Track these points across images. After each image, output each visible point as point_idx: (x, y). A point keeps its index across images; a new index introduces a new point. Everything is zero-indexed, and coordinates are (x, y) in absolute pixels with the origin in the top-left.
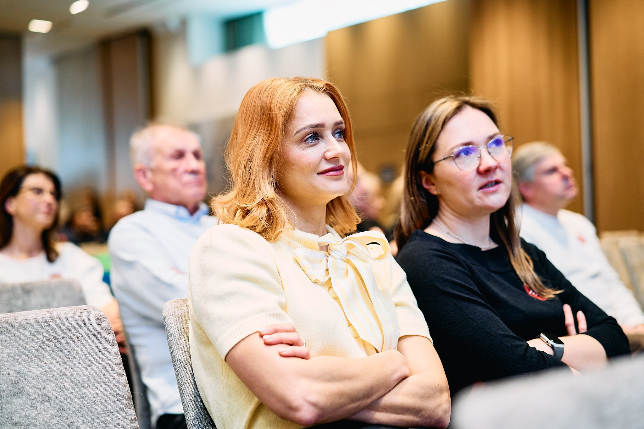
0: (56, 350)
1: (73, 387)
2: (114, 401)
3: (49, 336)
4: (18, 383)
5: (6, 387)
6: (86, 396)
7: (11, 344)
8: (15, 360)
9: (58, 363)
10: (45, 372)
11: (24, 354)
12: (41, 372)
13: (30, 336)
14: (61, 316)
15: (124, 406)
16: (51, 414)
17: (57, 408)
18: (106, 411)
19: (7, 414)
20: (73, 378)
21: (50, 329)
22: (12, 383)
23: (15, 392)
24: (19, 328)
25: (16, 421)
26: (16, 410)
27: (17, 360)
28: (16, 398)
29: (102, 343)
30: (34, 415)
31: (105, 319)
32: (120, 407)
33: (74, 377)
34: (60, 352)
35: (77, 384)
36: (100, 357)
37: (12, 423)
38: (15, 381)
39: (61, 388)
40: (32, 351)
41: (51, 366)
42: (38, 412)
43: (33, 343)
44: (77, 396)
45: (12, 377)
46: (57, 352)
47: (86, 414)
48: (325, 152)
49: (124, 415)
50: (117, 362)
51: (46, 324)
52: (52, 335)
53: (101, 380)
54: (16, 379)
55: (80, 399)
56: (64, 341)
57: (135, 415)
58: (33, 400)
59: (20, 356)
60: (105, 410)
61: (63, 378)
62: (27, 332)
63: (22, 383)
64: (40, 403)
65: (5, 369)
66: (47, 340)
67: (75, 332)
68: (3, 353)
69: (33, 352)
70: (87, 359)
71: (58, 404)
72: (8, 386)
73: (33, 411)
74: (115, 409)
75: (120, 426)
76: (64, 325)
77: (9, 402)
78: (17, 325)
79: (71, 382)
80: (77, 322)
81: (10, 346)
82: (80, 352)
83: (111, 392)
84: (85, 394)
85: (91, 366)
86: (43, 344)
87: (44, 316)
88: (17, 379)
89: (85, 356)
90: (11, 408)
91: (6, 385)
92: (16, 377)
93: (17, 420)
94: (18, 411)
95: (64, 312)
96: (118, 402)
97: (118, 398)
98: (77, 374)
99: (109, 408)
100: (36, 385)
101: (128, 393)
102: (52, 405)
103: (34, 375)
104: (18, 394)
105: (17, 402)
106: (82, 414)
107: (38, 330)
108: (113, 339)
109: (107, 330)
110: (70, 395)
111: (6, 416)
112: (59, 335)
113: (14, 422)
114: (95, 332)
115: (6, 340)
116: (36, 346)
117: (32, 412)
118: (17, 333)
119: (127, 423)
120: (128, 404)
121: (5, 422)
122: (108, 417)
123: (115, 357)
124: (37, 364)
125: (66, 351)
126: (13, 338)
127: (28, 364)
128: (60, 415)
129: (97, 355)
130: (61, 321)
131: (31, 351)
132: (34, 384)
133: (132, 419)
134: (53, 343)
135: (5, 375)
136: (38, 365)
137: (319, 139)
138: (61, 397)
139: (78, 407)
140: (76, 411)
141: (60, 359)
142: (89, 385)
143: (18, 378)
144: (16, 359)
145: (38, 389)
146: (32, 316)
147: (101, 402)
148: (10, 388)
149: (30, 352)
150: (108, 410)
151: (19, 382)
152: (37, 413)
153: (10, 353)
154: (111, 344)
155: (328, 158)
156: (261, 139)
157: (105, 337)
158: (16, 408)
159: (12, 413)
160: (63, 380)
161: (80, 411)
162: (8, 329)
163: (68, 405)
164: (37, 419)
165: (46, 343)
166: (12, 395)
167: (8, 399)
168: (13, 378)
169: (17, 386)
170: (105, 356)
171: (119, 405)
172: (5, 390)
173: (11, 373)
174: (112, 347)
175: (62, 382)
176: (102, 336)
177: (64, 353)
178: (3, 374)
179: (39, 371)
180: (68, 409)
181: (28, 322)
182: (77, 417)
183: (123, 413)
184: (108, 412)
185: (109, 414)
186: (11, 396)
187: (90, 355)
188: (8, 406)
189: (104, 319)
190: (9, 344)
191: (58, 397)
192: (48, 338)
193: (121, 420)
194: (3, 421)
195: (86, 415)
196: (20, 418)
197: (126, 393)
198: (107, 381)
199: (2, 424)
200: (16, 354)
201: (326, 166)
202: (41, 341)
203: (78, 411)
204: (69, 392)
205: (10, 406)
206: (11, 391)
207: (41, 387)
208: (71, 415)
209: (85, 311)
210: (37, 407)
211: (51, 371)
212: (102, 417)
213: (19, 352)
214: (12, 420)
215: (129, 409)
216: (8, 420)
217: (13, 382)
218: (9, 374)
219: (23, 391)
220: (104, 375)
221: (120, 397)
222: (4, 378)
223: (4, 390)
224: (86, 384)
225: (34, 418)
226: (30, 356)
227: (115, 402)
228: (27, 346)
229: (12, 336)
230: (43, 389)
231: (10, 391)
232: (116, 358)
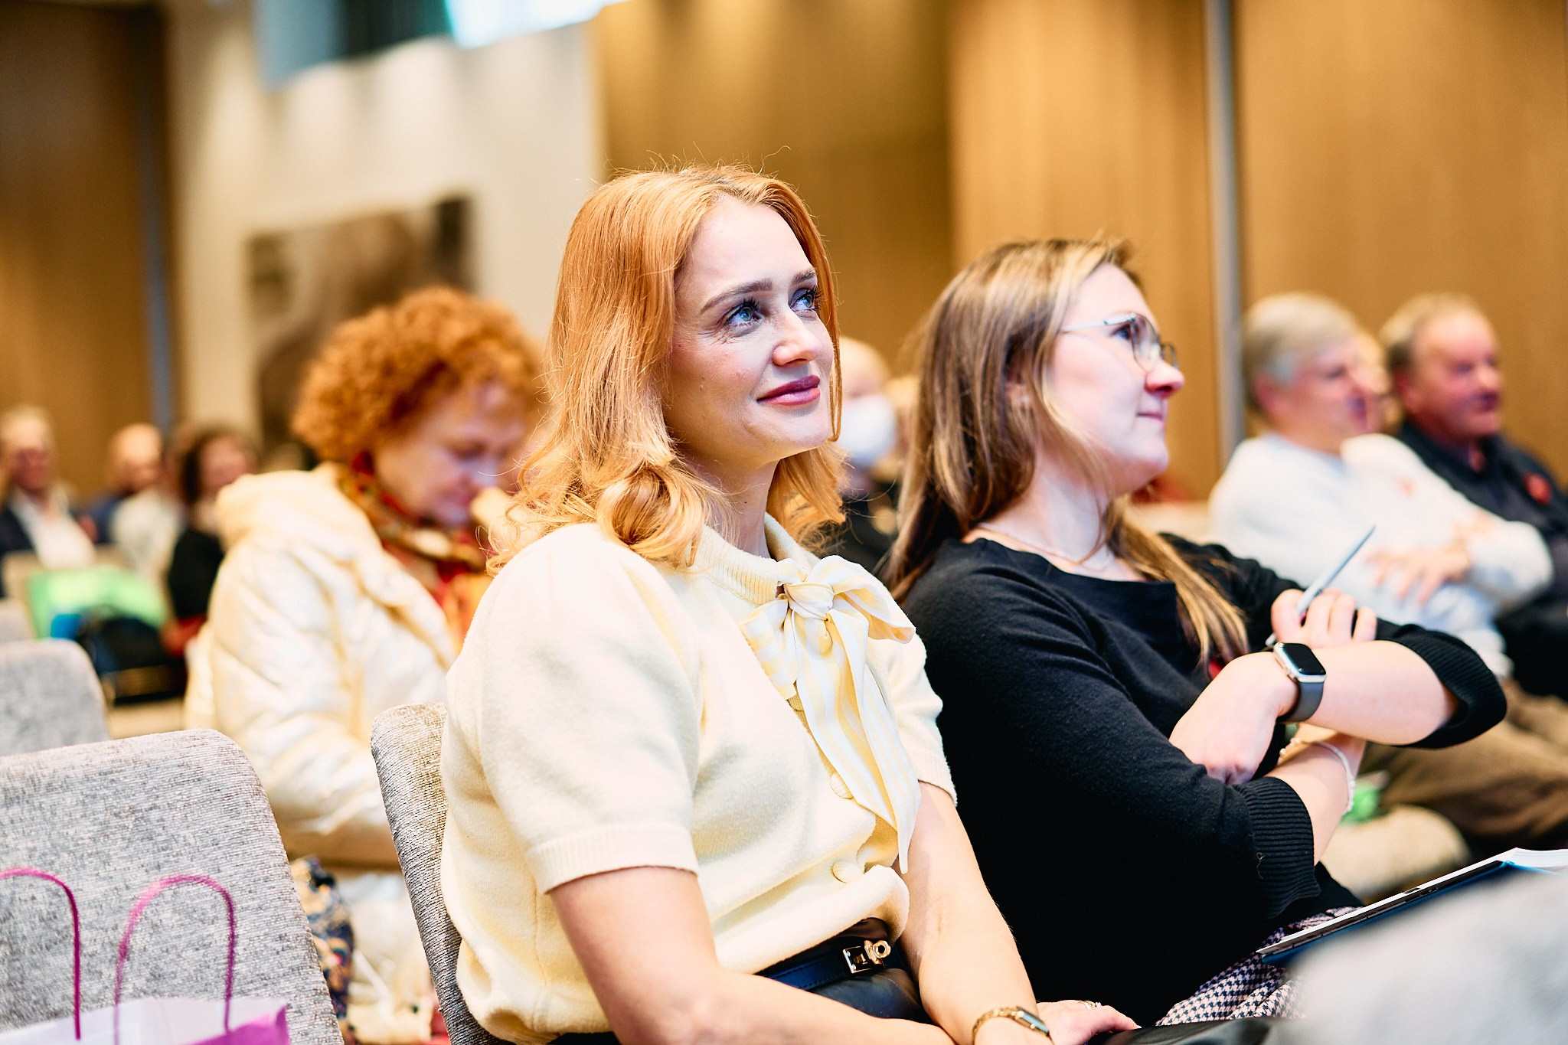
0: (137, 837)
1: (180, 923)
2: (275, 952)
3: (119, 806)
4: (55, 917)
5: (29, 929)
6: (211, 943)
7: (34, 828)
8: (45, 864)
9: (144, 868)
10: (116, 891)
11: (65, 849)
12: (106, 890)
13: (76, 808)
14: (145, 757)
15: (298, 962)
16: (135, 988)
17: (146, 973)
18: (258, 975)
19: (36, 991)
20: (179, 901)
21: (119, 788)
22: (42, 920)
23: (50, 940)
24: (50, 788)
25: (56, 1008)
26: (55, 981)
27: (50, 864)
28: (54, 955)
29: (241, 816)
30: (95, 992)
31: (244, 761)
32: (290, 965)
33: (182, 900)
34: (146, 842)
35: (189, 916)
36: (239, 850)
37: (47, 1013)
38: (48, 913)
39: (155, 926)
40: (84, 841)
41: (127, 876)
42: (105, 985)
43: (86, 822)
44: (190, 944)
45: (41, 904)
46: (138, 841)
47: (213, 983)
48: (775, 348)
49: (300, 983)
50: (278, 861)
51: (110, 777)
52: (126, 803)
53: (243, 905)
54: (49, 910)
55: (197, 949)
56: (154, 815)
57: (323, 982)
58: (90, 956)
59: (55, 855)
60: (257, 972)
61: (156, 902)
62: (69, 799)
63: (65, 919)
64: (107, 964)
65: (24, 886)
66: (116, 815)
67: (177, 793)
68: (18, 850)
69: (84, 844)
70: (209, 856)
71: (148, 964)
72: (33, 925)
73: (93, 982)
74: (278, 970)
75: (293, 1010)
76: (152, 778)
77: (38, 964)
78: (44, 781)
79: (175, 911)
80: (182, 770)
81: (33, 833)
82: (192, 841)
83: (267, 930)
84: (210, 938)
85: (219, 871)
86: (105, 824)
87: (107, 758)
88: (53, 910)
89: (203, 849)
90: (43, 978)
91: (28, 923)
92: (51, 904)
93: (57, 1004)
94: (59, 983)
95: (149, 747)
96: (285, 954)
97: (285, 944)
98: (189, 892)
99: (265, 968)
100: (97, 921)
101: (306, 932)
102: (135, 967)
103: (91, 897)
104: (56, 943)
105: (56, 963)
106: (204, 985)
107: (93, 793)
108: (264, 807)
109: (250, 786)
110: (175, 942)
111: (34, 998)
112: (142, 800)
113: (51, 1009)
114: (225, 791)
115: (22, 818)
116: (92, 831)
117: (91, 985)
118: (47, 801)
119: (309, 1002)
120: (307, 957)
121: (31, 1010)
122: (264, 990)
123: (272, 848)
124: (96, 872)
125: (160, 839)
126: (38, 813)
127: (74, 872)
128: (155, 988)
129: (232, 846)
130: (143, 769)
131: (80, 842)
132: (90, 920)
133: (319, 991)
134: (129, 822)
135: (26, 901)
136: (97, 875)
137: (758, 318)
138: (155, 947)
139: (194, 968)
140: (189, 979)
141: (148, 859)
142: (216, 918)
143: (54, 906)
144: (47, 863)
145: (101, 931)
146: (78, 761)
147: (246, 955)
148: (39, 931)
149: (78, 845)
150: (262, 974)
151: (57, 915)
152: (101, 986)
153: (34, 849)
154: (261, 819)
155: (782, 363)
156: (626, 325)
157: (247, 804)
158: (55, 978)
159: (47, 989)
160: (158, 908)
161: (199, 979)
162: (24, 793)
163: (172, 964)
164: (103, 1000)
165: (114, 821)
166: (44, 946)
167: (34, 957)
168: (43, 907)
169: (54, 927)
170: (247, 848)
171: (289, 959)
172: (26, 935)
173: (39, 897)
174: (264, 827)
175: (155, 911)
176: (240, 799)
177: (156, 843)
178: (20, 899)
179: (101, 888)
180: (173, 975)
181: (71, 773)
182: (193, 993)
183: (296, 980)
184: (263, 977)
185: (265, 982)
186: (41, 948)
187: (215, 847)
188: (36, 973)
189: (242, 760)
190: (31, 828)
191: (147, 947)
192: (118, 810)
193: (294, 995)
194: (25, 1008)
195: (213, 987)
196: (63, 999)
197: (302, 932)
198: (256, 905)
199: (25, 1017)
200: (46, 851)
201: (776, 381)
202: (101, 817)
203: (194, 979)
204: (173, 934)
205: (39, 972)
206: (41, 936)
207: (107, 924)
208: (179, 988)
209: (196, 742)
210: (101, 973)
211: (127, 888)
212: (249, 990)
213: (54, 846)
214: (46, 1005)
215: (310, 970)
216: (38, 1006)
217: (45, 917)
218: (33, 898)
219: (67, 936)
220: (250, 892)
221: (288, 943)
222: (25, 907)
223: (24, 938)
224: (211, 914)
225: (96, 999)
226: (78, 855)
227: (278, 953)
228: (71, 832)
229: (35, 809)
230: (113, 929)
231: (38, 939)
232: (274, 852)
